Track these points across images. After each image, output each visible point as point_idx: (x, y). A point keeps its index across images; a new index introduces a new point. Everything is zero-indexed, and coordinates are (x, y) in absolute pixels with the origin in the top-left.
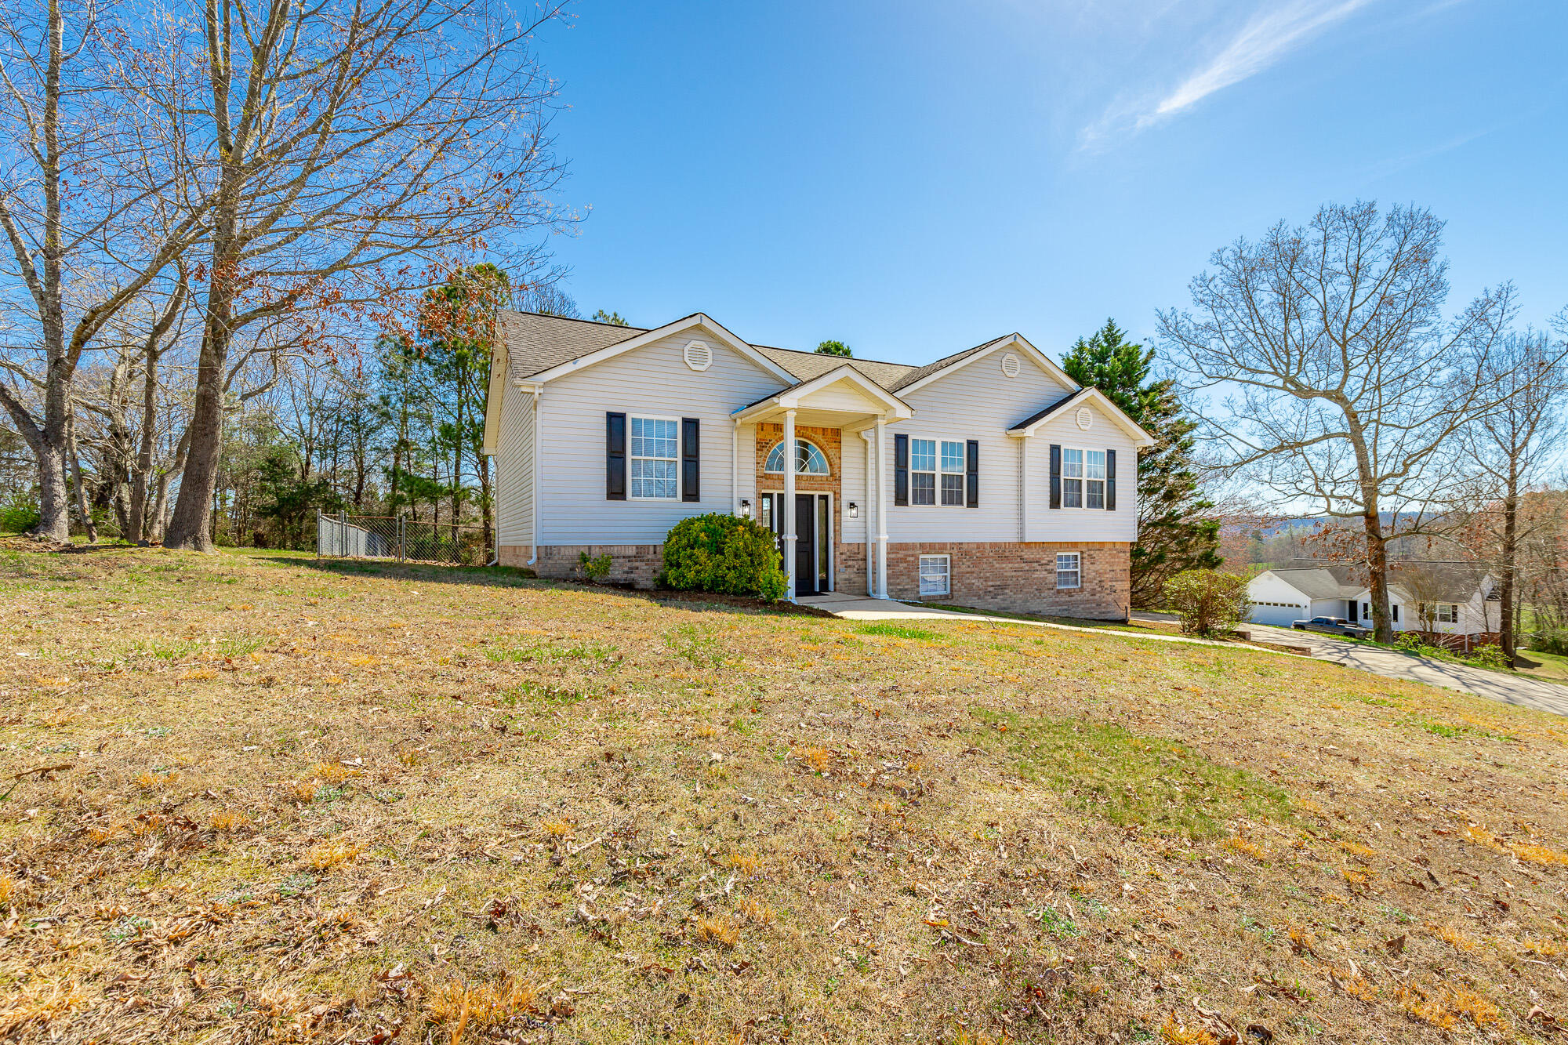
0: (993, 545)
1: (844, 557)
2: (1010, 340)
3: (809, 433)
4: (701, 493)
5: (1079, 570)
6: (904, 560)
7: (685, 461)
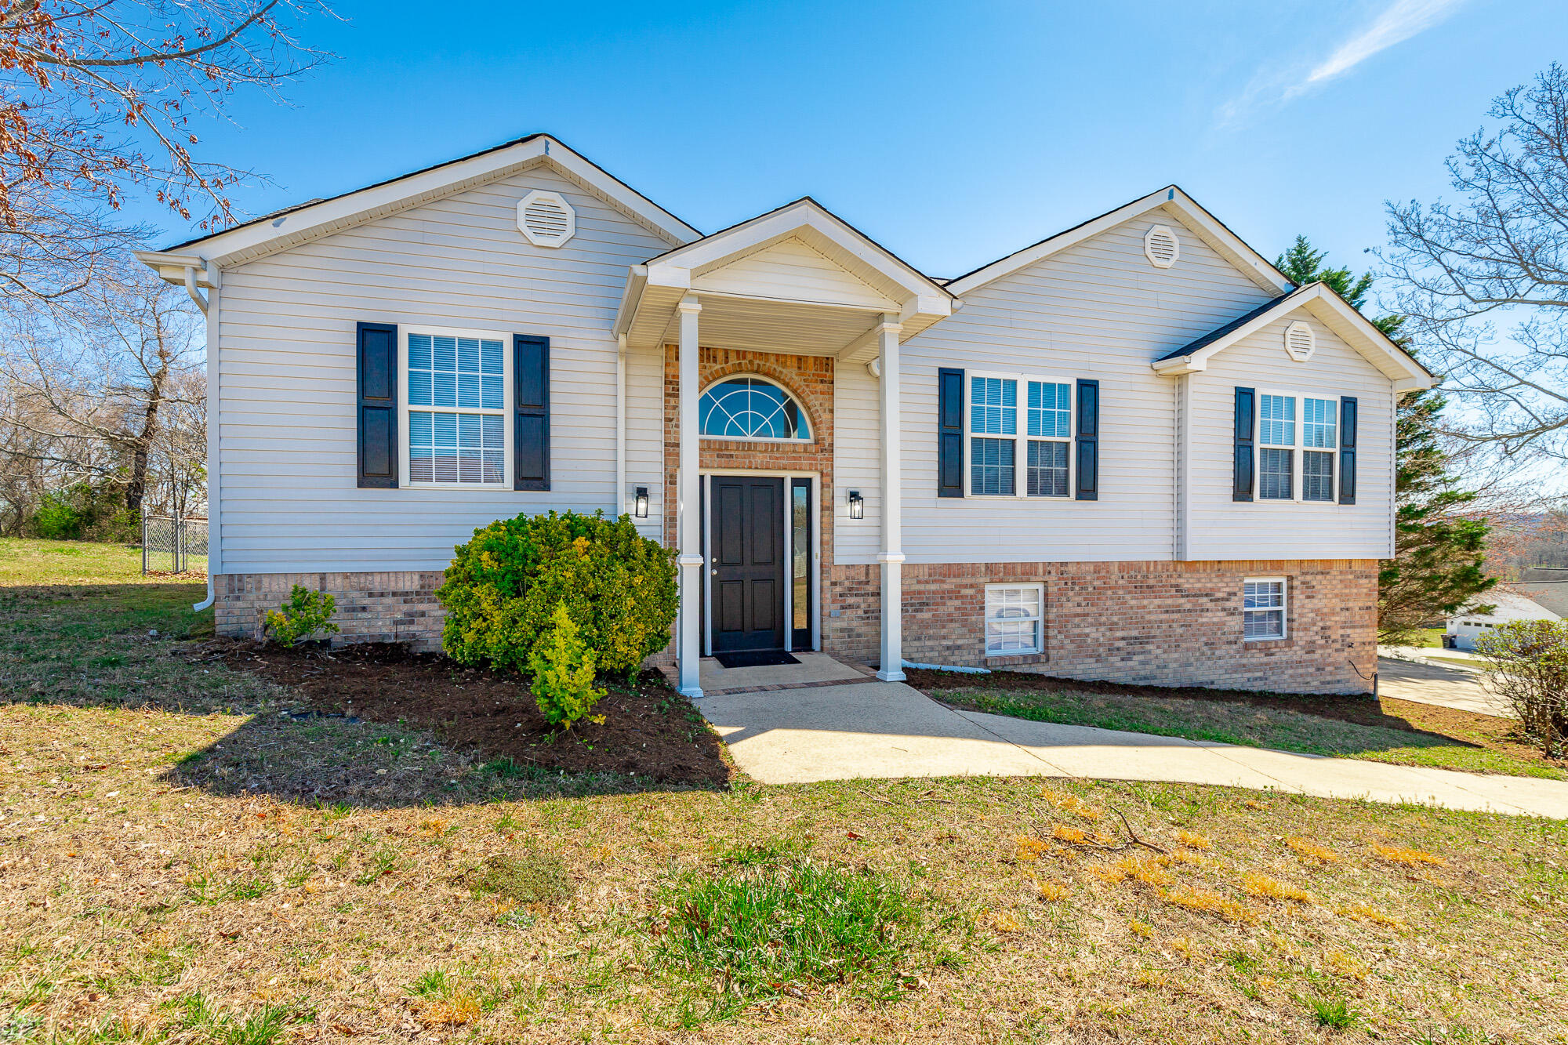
0: (1124, 567)
1: (838, 589)
2: (1163, 198)
3: (772, 364)
4: (554, 476)
5: (1284, 608)
6: (955, 594)
7: (519, 417)
